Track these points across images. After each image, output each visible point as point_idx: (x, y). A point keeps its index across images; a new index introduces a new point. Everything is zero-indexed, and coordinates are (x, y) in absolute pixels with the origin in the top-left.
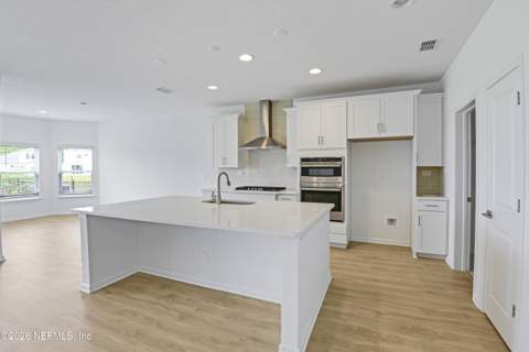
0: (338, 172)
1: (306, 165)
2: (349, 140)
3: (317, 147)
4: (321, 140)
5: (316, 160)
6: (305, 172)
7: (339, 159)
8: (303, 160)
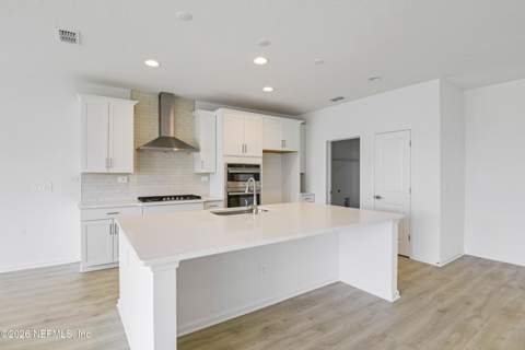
0: (257, 177)
1: (232, 171)
2: (264, 151)
3: (241, 154)
4: (244, 148)
5: (240, 166)
6: (231, 177)
7: (258, 166)
8: (230, 166)
